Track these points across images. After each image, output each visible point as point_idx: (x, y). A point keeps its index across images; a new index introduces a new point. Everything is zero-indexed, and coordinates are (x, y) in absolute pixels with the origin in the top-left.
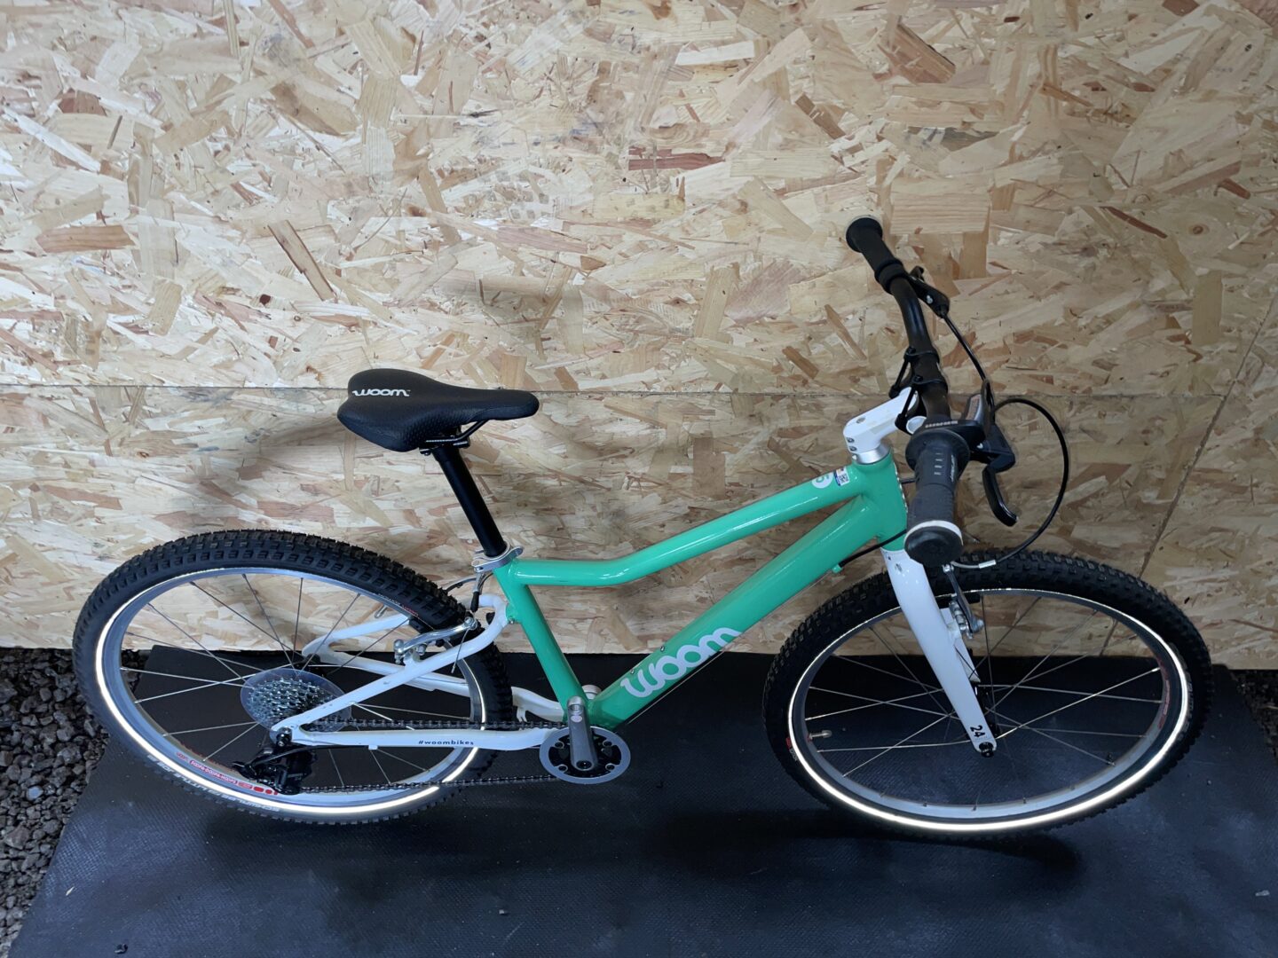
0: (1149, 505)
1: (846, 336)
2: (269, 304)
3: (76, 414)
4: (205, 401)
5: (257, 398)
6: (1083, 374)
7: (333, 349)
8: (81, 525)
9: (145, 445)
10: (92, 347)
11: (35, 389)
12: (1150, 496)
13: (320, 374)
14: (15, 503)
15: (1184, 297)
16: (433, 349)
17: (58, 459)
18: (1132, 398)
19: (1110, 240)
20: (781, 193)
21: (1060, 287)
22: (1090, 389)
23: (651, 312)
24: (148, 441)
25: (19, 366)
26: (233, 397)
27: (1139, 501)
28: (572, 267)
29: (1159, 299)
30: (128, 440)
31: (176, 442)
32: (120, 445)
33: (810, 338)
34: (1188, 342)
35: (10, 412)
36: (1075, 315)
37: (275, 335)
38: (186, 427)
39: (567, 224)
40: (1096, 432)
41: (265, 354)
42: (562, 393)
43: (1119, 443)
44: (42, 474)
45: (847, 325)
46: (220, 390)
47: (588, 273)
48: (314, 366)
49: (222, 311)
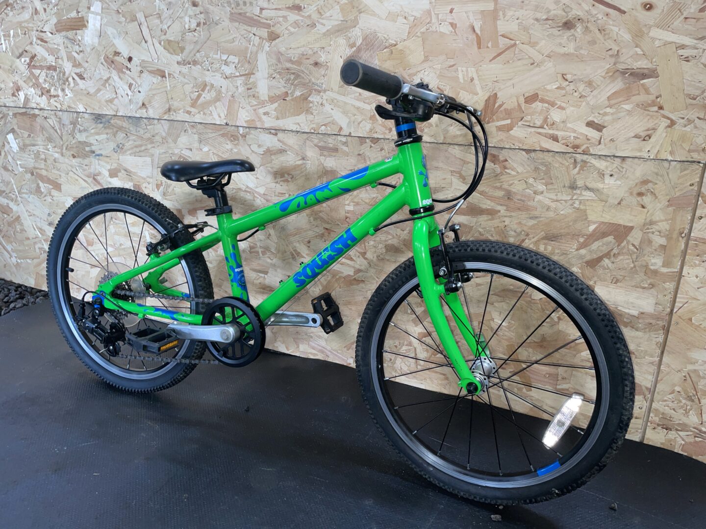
0: (655, 272)
2: (132, 62)
3: (53, 128)
4: (101, 123)
5: (121, 122)
6: (582, 134)
7: (154, 92)
8: (45, 200)
9: (75, 149)
10: (64, 87)
11: (42, 111)
12: (656, 262)
13: (147, 108)
14: (24, 183)
15: (650, 66)
16: (197, 93)
17: (43, 156)
18: (623, 158)
19: (585, 16)
22: (588, 147)
23: (303, 71)
24: (77, 147)
25: (38, 97)
26: (112, 121)
27: (647, 266)
28: (263, 39)
29: (629, 67)
30: (69, 146)
31: (87, 149)
32: (66, 149)
34: (661, 108)
35: (31, 125)
36: (567, 80)
37: (132, 82)
38: (92, 140)
39: (262, 9)
40: (598, 190)
41: (127, 94)
42: (256, 128)
43: (619, 203)
44: (36, 166)
46: (107, 116)
47: (271, 43)
48: (146, 103)
49: (113, 66)
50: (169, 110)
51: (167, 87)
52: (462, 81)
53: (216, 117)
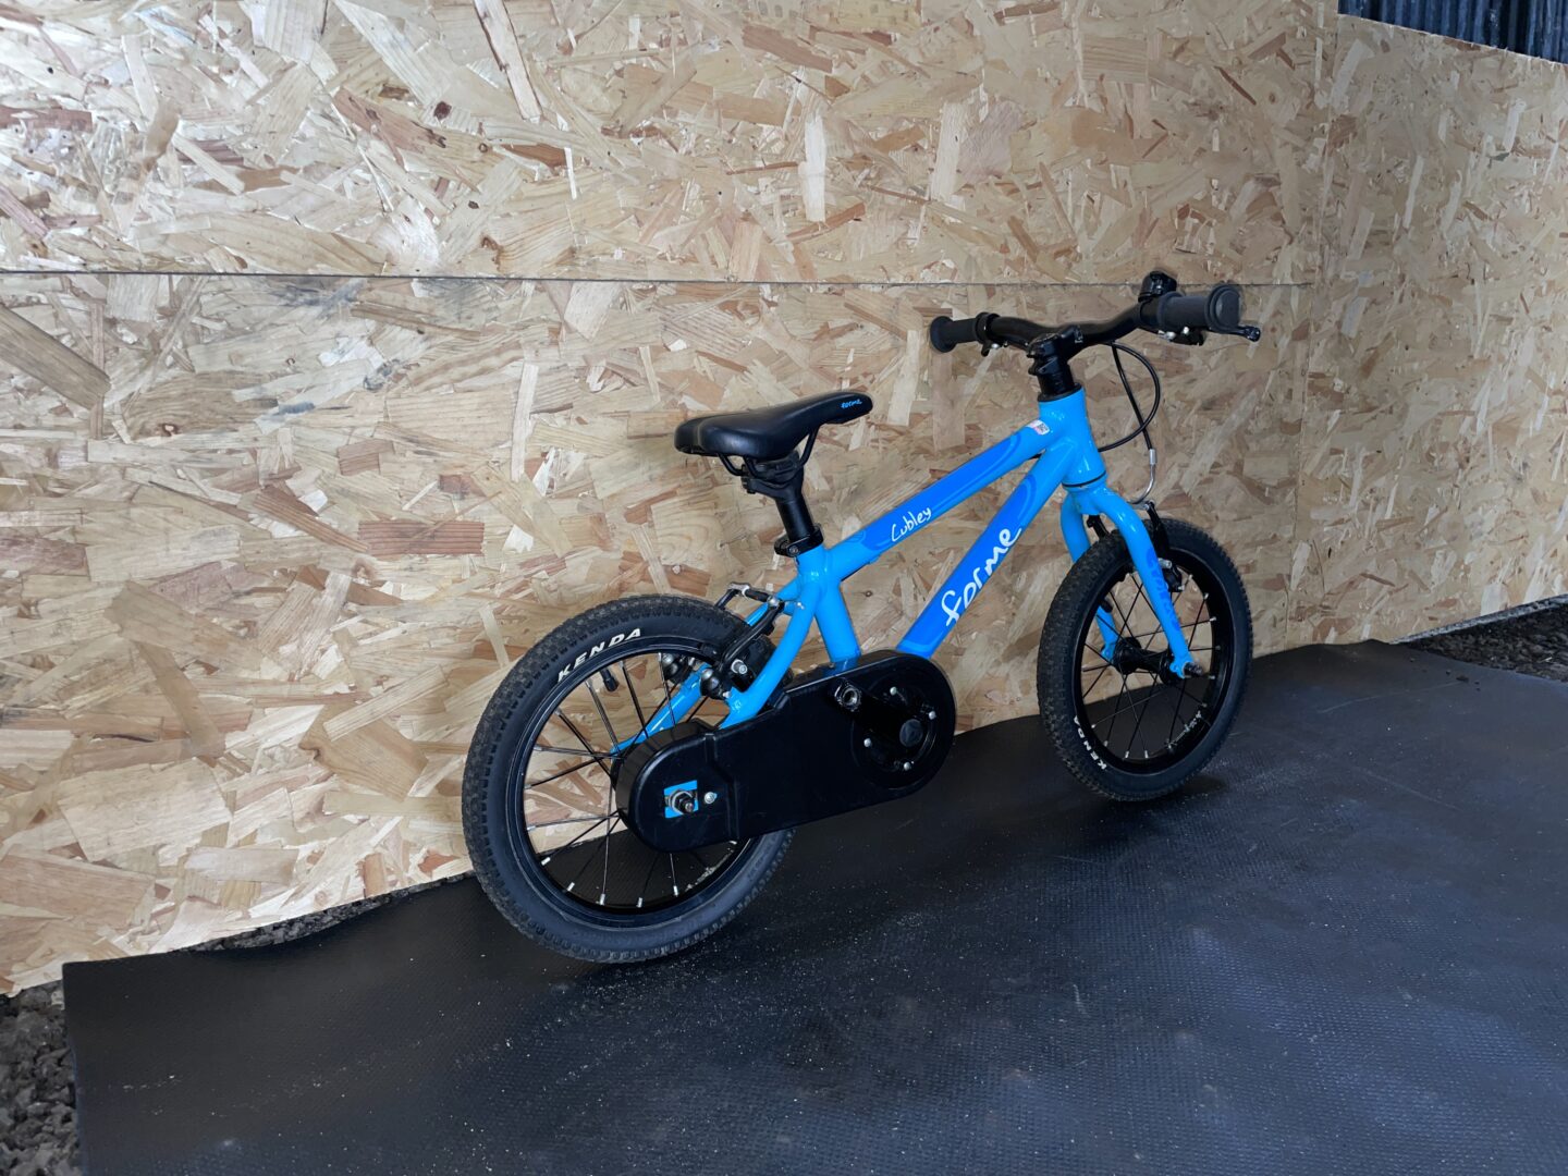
0: (1287, 424)
1: (1059, 205)
2: (447, 119)
4: (312, 303)
5: (399, 297)
7: (525, 206)
9: (176, 405)
13: (500, 251)
15: (1275, 170)
18: (1260, 287)
19: (1225, 103)
20: (999, 17)
21: (1201, 151)
22: (1232, 276)
23: (892, 163)
24: (185, 395)
26: (361, 297)
28: (817, 92)
29: (1261, 171)
31: (241, 395)
33: (1030, 207)
34: (1284, 222)
36: (1213, 186)
37: (446, 175)
38: (263, 363)
39: (814, 29)
41: (425, 211)
42: (800, 284)
45: (1059, 188)
46: (342, 280)
47: (832, 101)
48: (496, 238)
49: (374, 127)
50: (572, 251)
51: (569, 192)
52: (1115, 186)
53: (708, 263)
